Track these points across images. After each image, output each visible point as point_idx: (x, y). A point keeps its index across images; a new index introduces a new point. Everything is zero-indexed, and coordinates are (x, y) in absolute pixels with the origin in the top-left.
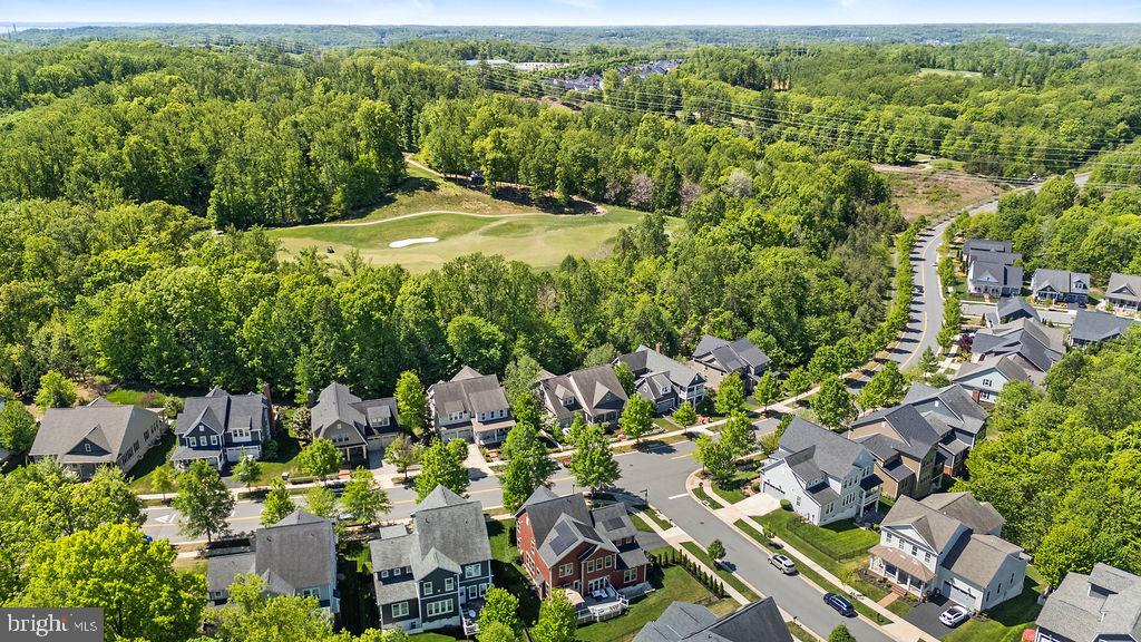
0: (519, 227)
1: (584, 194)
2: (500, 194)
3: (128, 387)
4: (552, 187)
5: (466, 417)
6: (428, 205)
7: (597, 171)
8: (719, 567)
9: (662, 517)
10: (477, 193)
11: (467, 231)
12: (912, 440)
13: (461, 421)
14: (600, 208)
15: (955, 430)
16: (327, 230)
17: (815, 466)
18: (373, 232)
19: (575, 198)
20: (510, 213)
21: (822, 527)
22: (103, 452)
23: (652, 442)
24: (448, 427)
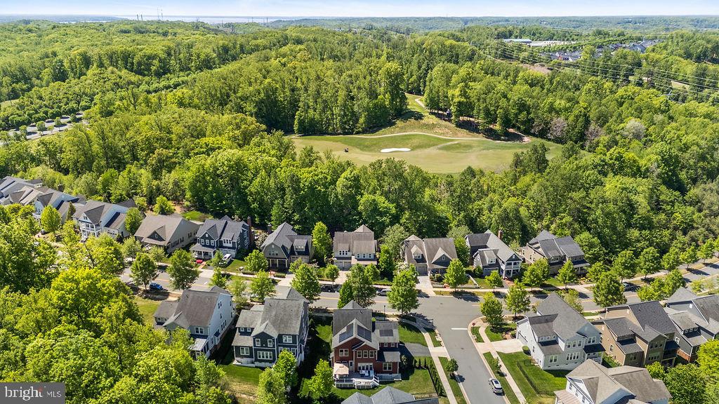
0: (465, 146)
1: (519, 128)
2: (461, 125)
3: (198, 210)
4: (494, 121)
5: (349, 254)
6: (413, 128)
7: (529, 113)
8: (453, 377)
9: (439, 339)
10: (447, 123)
11: (429, 146)
12: (646, 327)
13: (345, 256)
14: (527, 139)
15: (700, 328)
16: (351, 139)
17: (551, 328)
18: (375, 142)
19: (511, 130)
20: (464, 137)
21: (546, 371)
22: (161, 239)
23: (467, 293)
24: (338, 258)
